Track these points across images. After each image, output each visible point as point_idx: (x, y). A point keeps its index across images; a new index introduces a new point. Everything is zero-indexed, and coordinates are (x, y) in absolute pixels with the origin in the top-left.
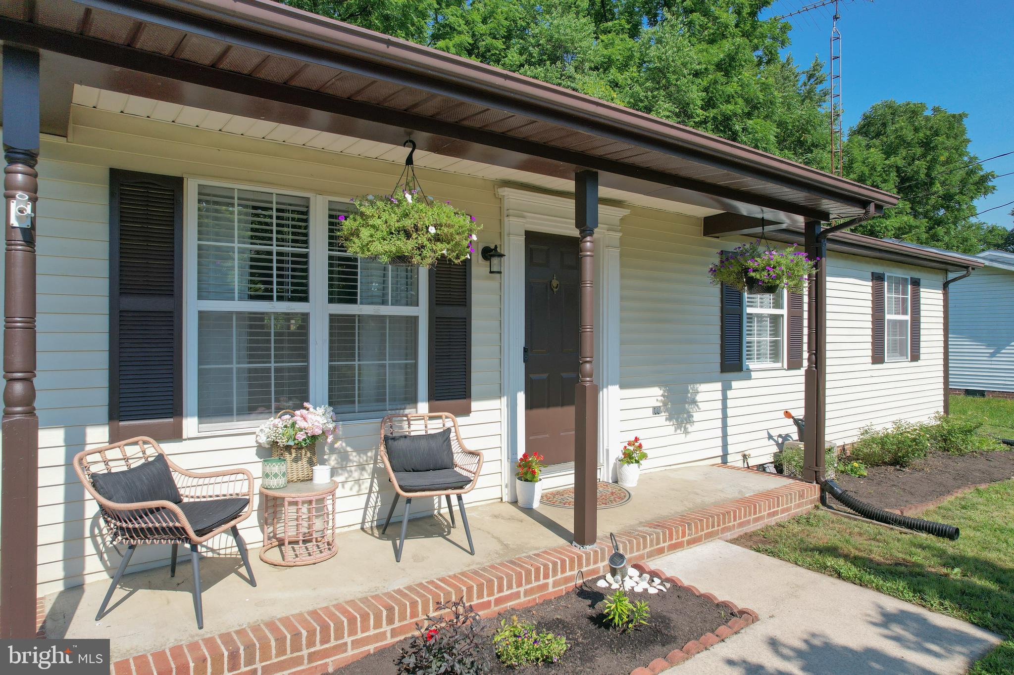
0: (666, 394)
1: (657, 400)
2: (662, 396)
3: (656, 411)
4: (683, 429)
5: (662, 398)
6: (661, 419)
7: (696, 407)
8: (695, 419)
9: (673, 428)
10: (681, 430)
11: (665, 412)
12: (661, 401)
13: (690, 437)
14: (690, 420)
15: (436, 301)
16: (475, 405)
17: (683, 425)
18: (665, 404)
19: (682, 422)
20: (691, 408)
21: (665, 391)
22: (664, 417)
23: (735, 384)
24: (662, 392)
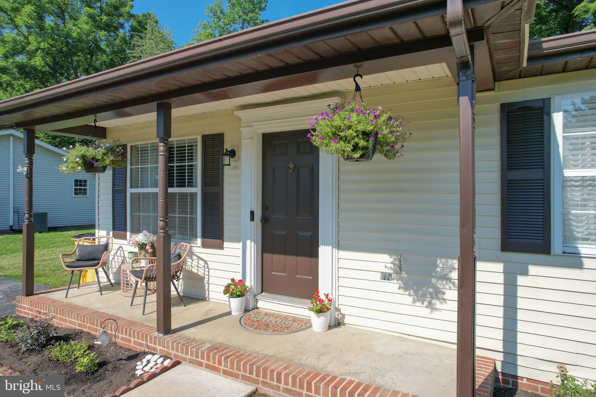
0: (397, 263)
1: (386, 267)
2: (392, 263)
3: (386, 277)
4: (426, 303)
5: (392, 266)
6: (394, 286)
7: (451, 285)
8: (446, 297)
9: (411, 299)
10: (423, 303)
11: (398, 280)
12: (391, 268)
13: (436, 314)
14: (437, 296)
15: (205, 184)
16: (226, 244)
17: (428, 299)
18: (395, 272)
19: (424, 296)
20: (441, 284)
21: (395, 260)
22: (398, 285)
23: (533, 269)
24: (391, 260)
